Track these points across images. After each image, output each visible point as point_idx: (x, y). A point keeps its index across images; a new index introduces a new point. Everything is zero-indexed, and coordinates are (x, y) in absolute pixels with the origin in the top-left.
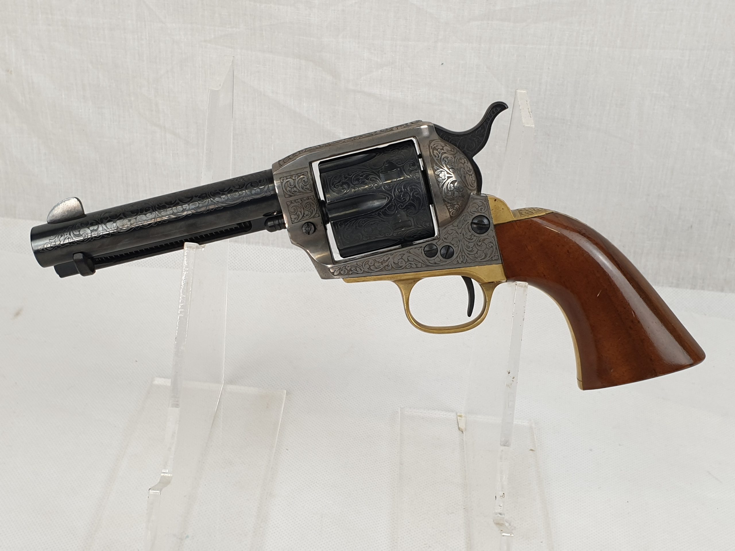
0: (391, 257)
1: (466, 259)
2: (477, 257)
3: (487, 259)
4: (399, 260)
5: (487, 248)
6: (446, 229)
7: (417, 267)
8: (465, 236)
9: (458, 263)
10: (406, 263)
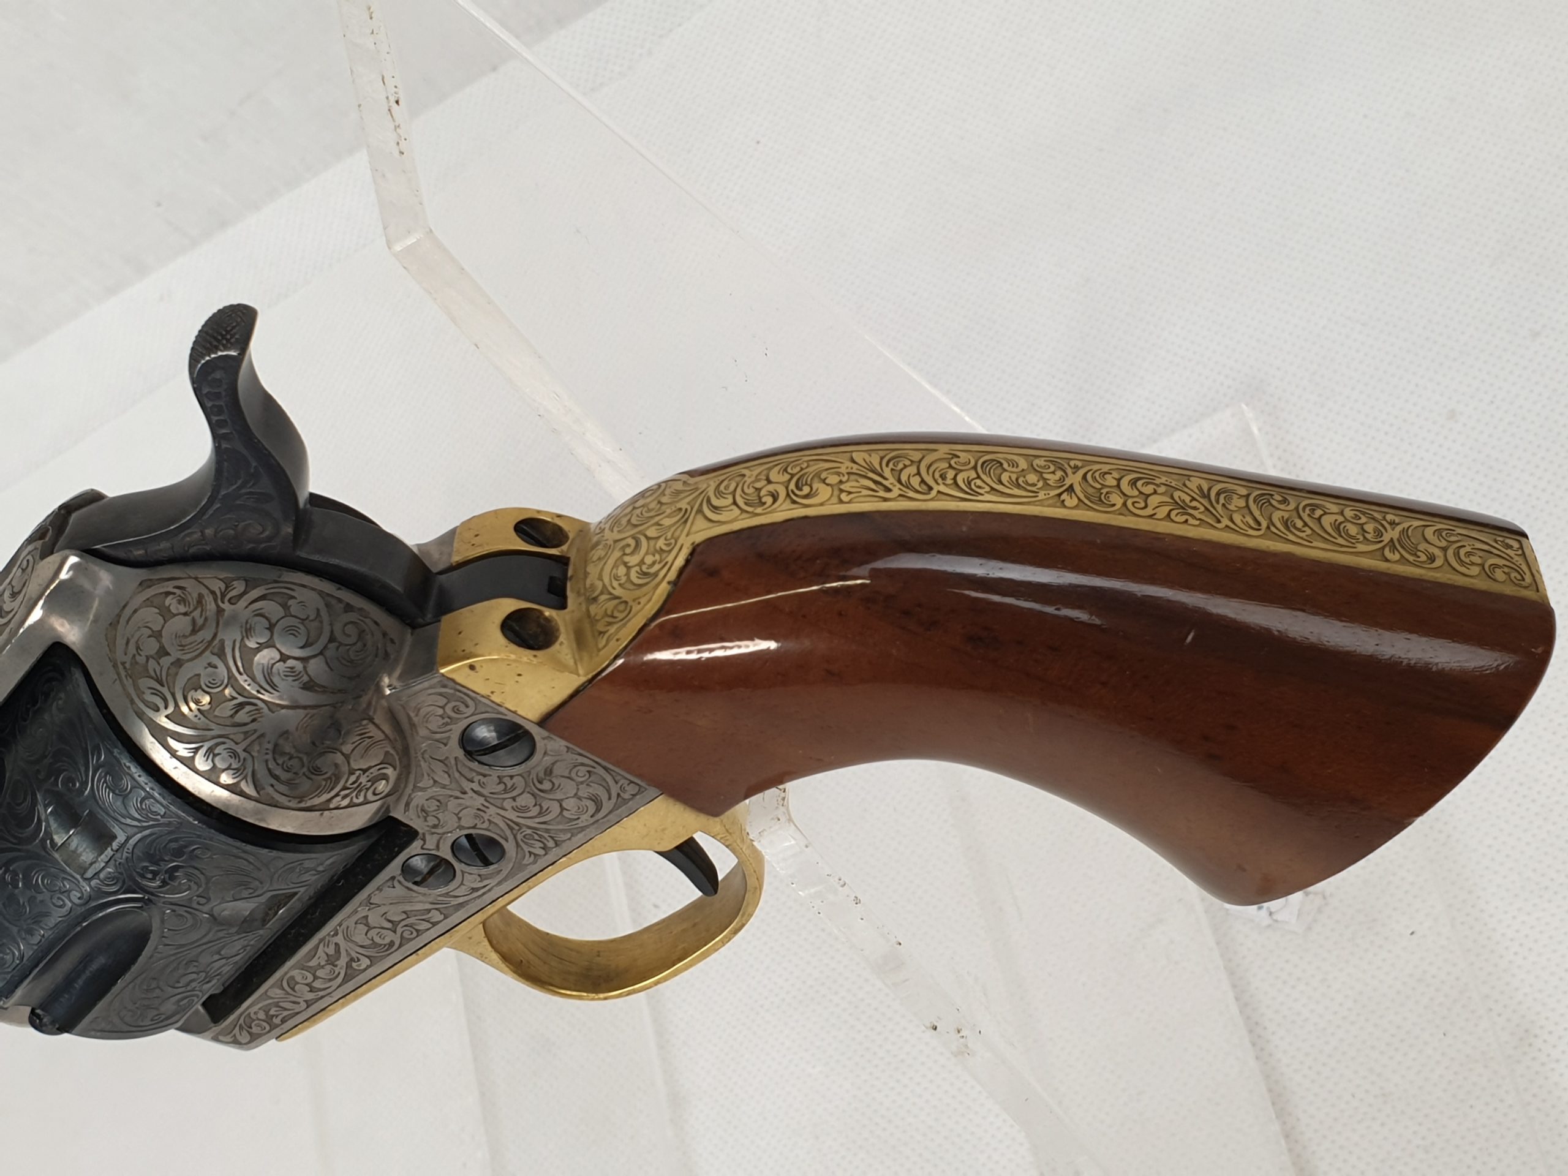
0: (339, 939)
1: (549, 839)
2: (576, 817)
3: (607, 806)
4: (366, 935)
5: (582, 783)
6: (413, 804)
7: (434, 924)
8: (485, 792)
9: (535, 855)
10: (395, 932)
